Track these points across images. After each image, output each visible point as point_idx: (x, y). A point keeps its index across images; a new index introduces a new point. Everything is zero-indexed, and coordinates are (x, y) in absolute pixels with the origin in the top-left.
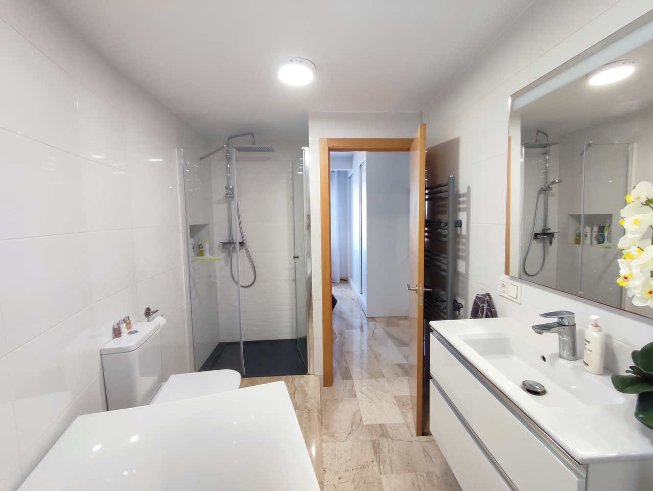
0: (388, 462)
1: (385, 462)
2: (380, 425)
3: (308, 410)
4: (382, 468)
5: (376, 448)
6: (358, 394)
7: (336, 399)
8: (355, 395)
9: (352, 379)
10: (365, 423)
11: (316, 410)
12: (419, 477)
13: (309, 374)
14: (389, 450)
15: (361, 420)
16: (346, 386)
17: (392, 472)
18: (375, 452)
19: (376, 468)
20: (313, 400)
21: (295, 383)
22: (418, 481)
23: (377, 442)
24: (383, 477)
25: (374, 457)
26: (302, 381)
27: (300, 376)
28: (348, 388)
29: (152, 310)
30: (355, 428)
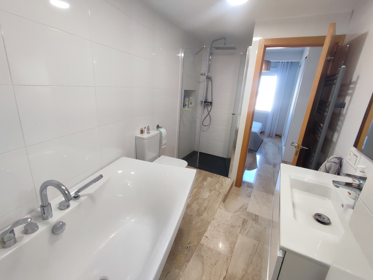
0: (247, 231)
1: (245, 230)
2: (256, 215)
3: (219, 192)
4: (242, 231)
5: (244, 222)
6: (252, 197)
7: (238, 194)
8: (250, 197)
9: (253, 189)
10: (248, 210)
11: (223, 194)
12: (260, 244)
13: (229, 178)
14: (251, 226)
15: (246, 208)
16: (247, 190)
17: (246, 235)
18: (243, 224)
19: (239, 230)
20: (224, 189)
21: (220, 179)
22: (258, 246)
23: (246, 220)
24: (240, 235)
25: (241, 225)
26: (223, 179)
27: (223, 177)
28: (247, 192)
29: (160, 126)
30: (241, 210)
